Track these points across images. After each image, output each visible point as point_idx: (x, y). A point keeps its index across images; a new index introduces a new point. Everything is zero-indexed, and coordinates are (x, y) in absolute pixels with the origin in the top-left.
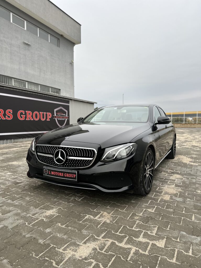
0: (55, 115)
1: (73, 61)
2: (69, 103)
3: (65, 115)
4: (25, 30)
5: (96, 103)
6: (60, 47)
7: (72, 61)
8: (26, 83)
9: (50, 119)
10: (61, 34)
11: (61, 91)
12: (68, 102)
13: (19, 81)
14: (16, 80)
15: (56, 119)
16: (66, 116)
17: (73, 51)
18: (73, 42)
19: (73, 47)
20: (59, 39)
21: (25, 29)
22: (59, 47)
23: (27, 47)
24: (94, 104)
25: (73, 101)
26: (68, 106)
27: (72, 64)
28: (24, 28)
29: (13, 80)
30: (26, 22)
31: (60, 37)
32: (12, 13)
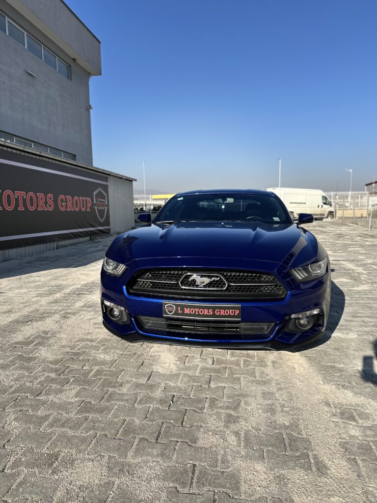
0: (95, 202)
2: (107, 181)
3: (104, 200)
4: (25, 49)
5: (136, 180)
8: (31, 145)
9: (90, 208)
10: (73, 57)
11: (77, 157)
15: (96, 208)
16: (105, 202)
18: (89, 71)
19: (89, 79)
20: (70, 66)
21: (26, 47)
22: (71, 80)
24: (134, 182)
25: (111, 176)
26: (107, 186)
30: (25, 33)
31: (71, 63)
32: (7, 19)
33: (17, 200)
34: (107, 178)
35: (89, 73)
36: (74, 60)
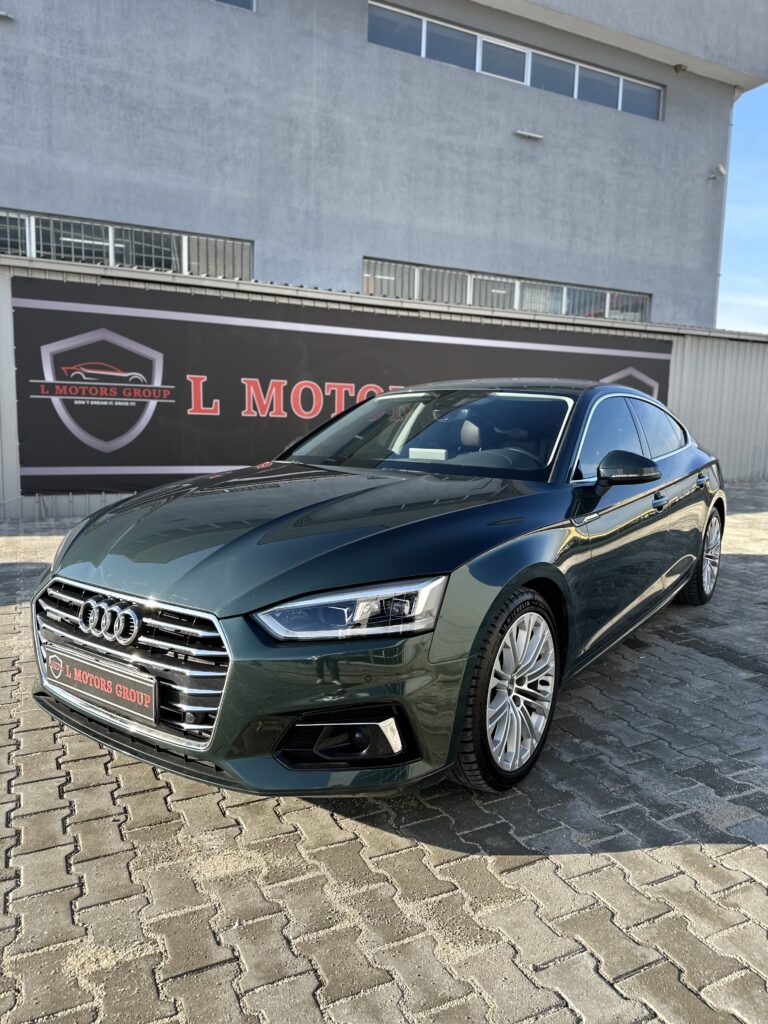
1: (722, 170)
2: (669, 351)
4: (526, 86)
6: (667, 118)
7: (717, 169)
8: (513, 285)
10: (674, 63)
11: (655, 300)
12: (666, 347)
13: (492, 279)
14: (480, 277)
17: (726, 124)
18: (733, 83)
19: (732, 106)
20: (664, 86)
21: (527, 81)
22: (663, 120)
23: (527, 147)
25: (688, 340)
26: (666, 363)
27: (717, 179)
28: (523, 80)
29: (470, 278)
30: (529, 52)
31: (669, 79)
32: (481, 38)
33: (329, 401)
34: (670, 344)
35: (736, 87)
36: (678, 68)
